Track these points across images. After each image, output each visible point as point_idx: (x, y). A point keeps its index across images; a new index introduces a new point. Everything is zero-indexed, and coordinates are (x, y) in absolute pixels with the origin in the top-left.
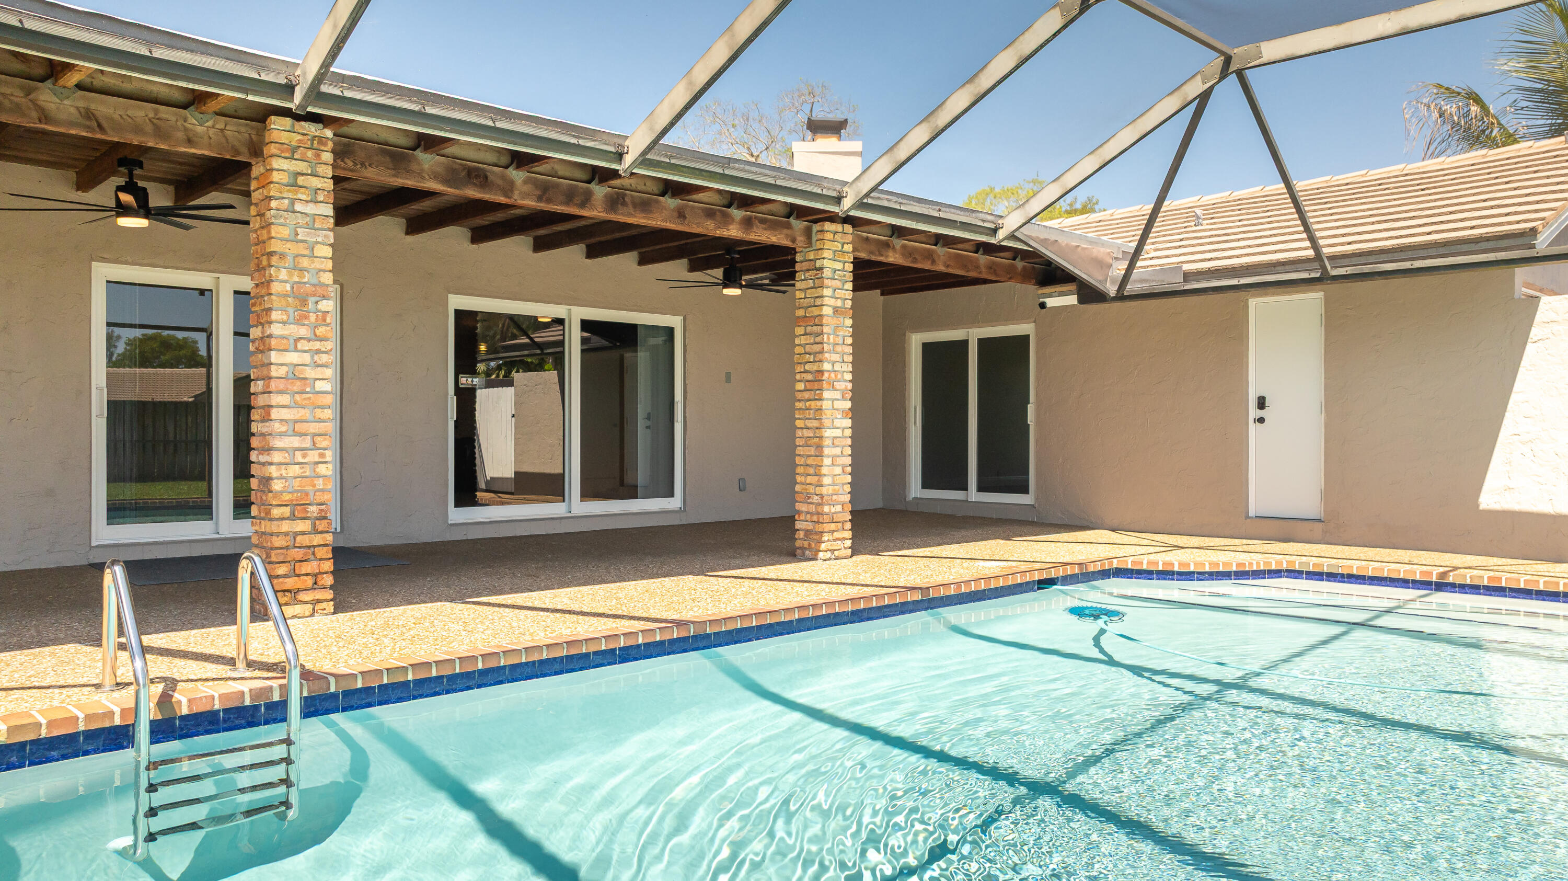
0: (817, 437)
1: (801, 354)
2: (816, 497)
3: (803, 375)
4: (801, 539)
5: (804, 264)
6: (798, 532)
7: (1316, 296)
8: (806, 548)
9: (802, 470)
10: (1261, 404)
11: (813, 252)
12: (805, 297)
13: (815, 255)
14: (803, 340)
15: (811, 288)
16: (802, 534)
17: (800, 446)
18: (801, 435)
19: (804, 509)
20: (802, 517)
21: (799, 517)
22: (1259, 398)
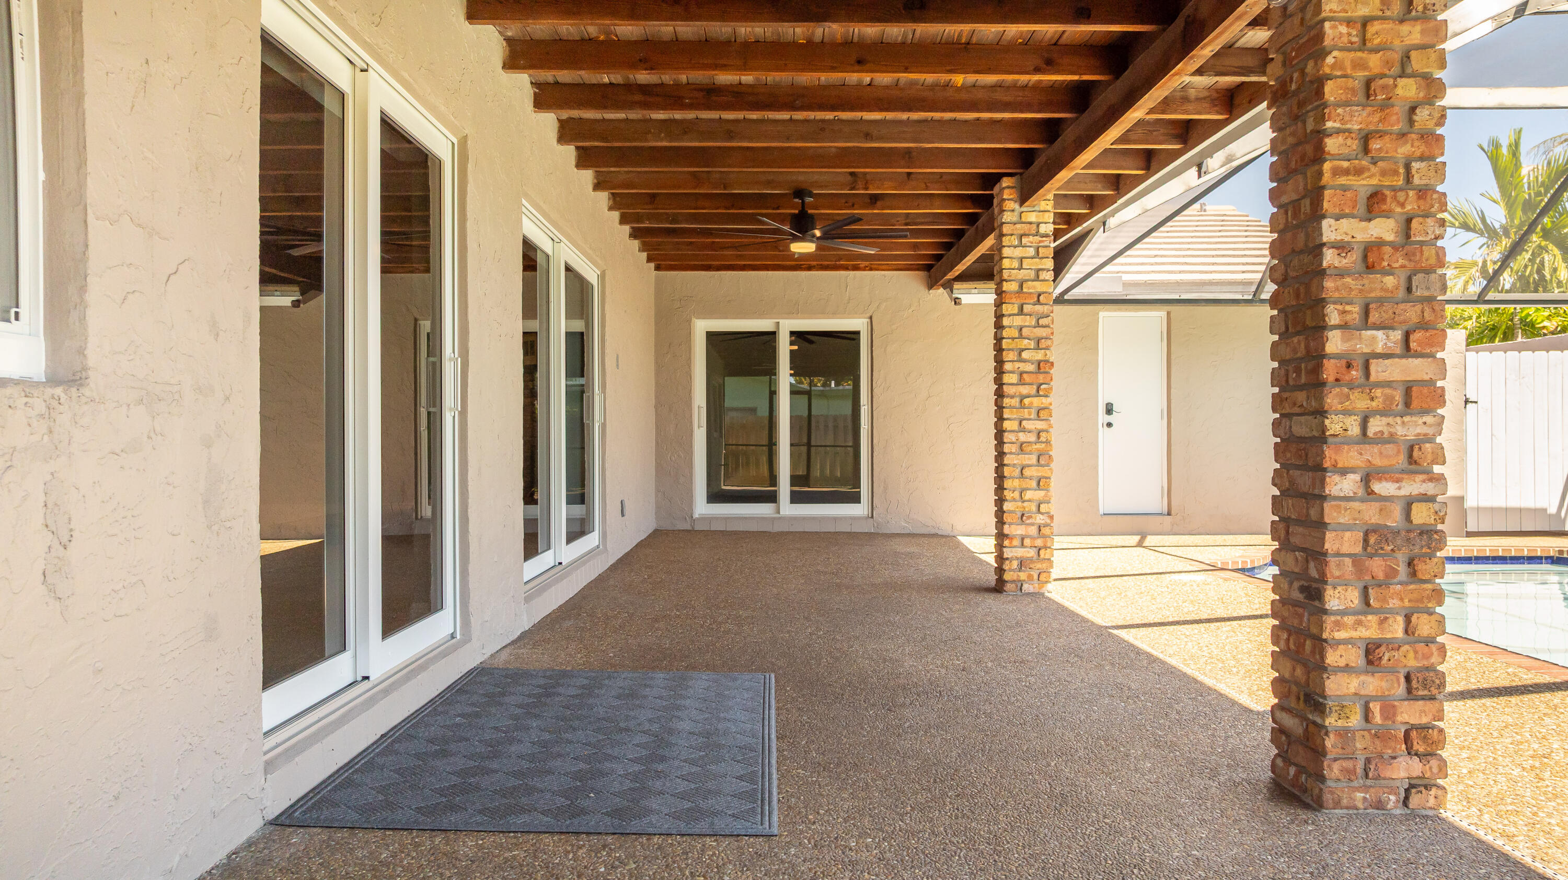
0: (1042, 442)
1: (1013, 339)
2: (1041, 516)
3: (1017, 365)
4: (1013, 570)
5: (1018, 226)
6: (1007, 562)
7: (1158, 315)
8: (1024, 581)
9: (1016, 483)
10: (1109, 410)
11: (1034, 213)
12: (1020, 268)
13: (1037, 217)
14: (1018, 321)
15: (1032, 258)
16: (1015, 564)
17: (1011, 453)
18: (1014, 439)
19: (1019, 532)
20: (1016, 542)
21: (1011, 543)
22: (1107, 404)
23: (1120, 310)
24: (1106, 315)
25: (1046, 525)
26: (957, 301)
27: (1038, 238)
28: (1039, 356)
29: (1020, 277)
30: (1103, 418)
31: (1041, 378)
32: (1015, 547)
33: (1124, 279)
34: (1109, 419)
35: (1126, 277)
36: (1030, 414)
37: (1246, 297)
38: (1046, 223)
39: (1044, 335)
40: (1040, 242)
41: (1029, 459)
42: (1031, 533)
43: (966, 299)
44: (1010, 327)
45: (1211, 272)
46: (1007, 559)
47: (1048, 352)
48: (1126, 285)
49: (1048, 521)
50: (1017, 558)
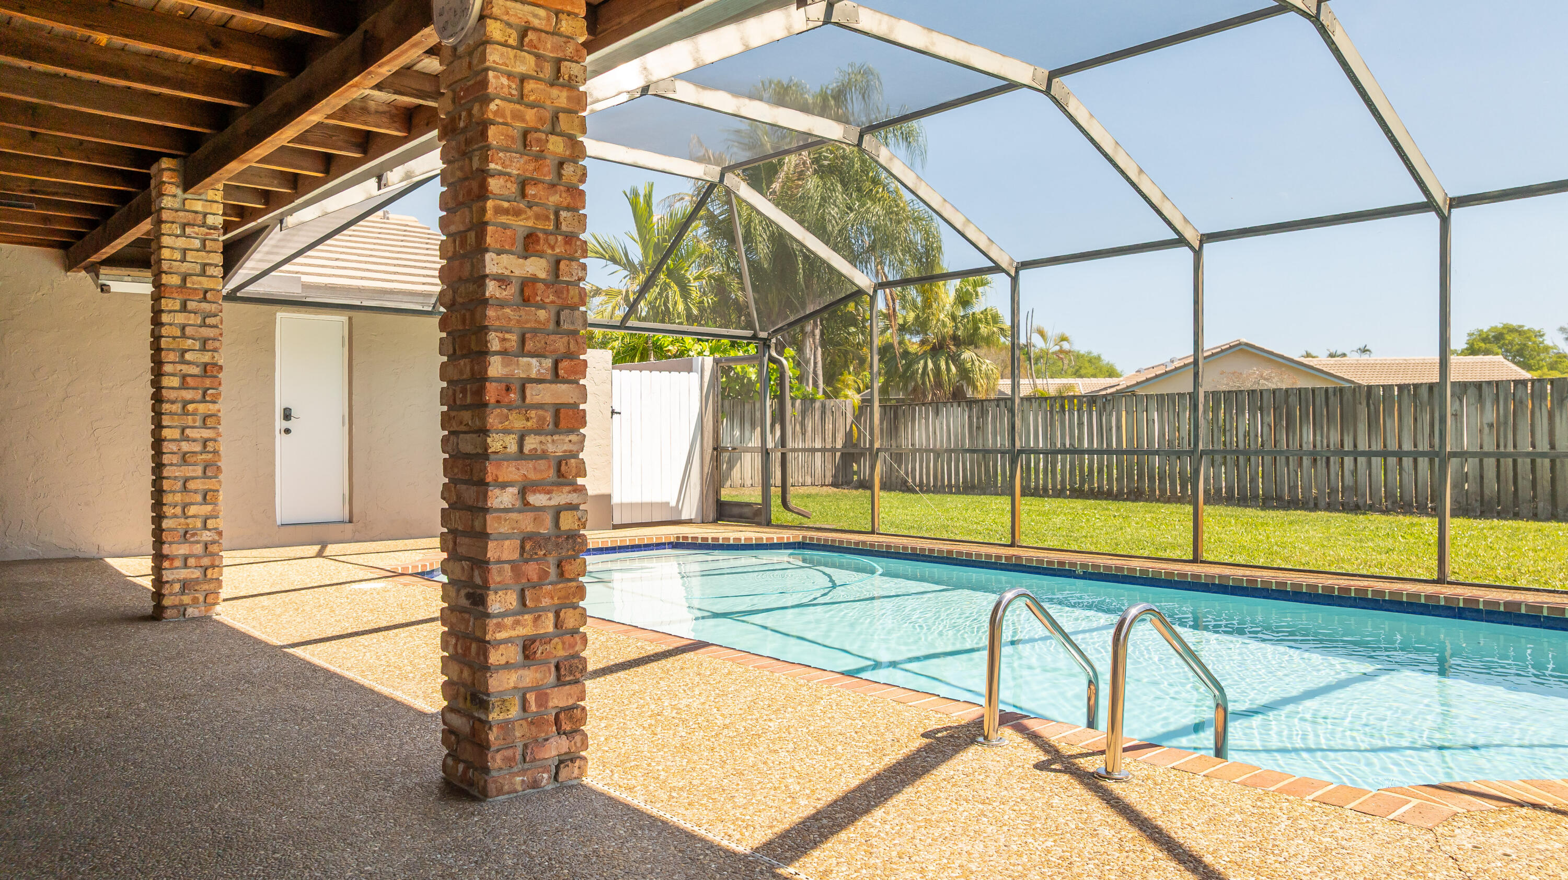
1: (174, 338)
2: (208, 533)
3: (179, 367)
4: (175, 594)
5: (181, 214)
6: (167, 586)
7: (339, 320)
8: (188, 605)
9: (178, 497)
10: (287, 415)
11: (200, 203)
12: (183, 260)
13: (203, 206)
14: (180, 318)
15: (198, 250)
16: (177, 587)
17: (171, 465)
18: (175, 449)
19: (182, 552)
20: (177, 563)
21: (171, 564)
22: (285, 409)
23: (299, 312)
24: (283, 316)
25: (213, 542)
26: (104, 289)
27: (204, 230)
28: (206, 358)
29: (183, 270)
30: (280, 424)
31: (208, 382)
32: (177, 568)
33: (303, 280)
34: (287, 424)
35: (305, 279)
36: (194, 421)
37: (426, 309)
38: (214, 214)
39: (212, 335)
40: (207, 234)
41: (194, 471)
42: (195, 552)
43: (116, 287)
44: (170, 325)
45: (393, 281)
46: (167, 582)
47: (215, 354)
48: (306, 286)
49: (217, 538)
50: (179, 581)
